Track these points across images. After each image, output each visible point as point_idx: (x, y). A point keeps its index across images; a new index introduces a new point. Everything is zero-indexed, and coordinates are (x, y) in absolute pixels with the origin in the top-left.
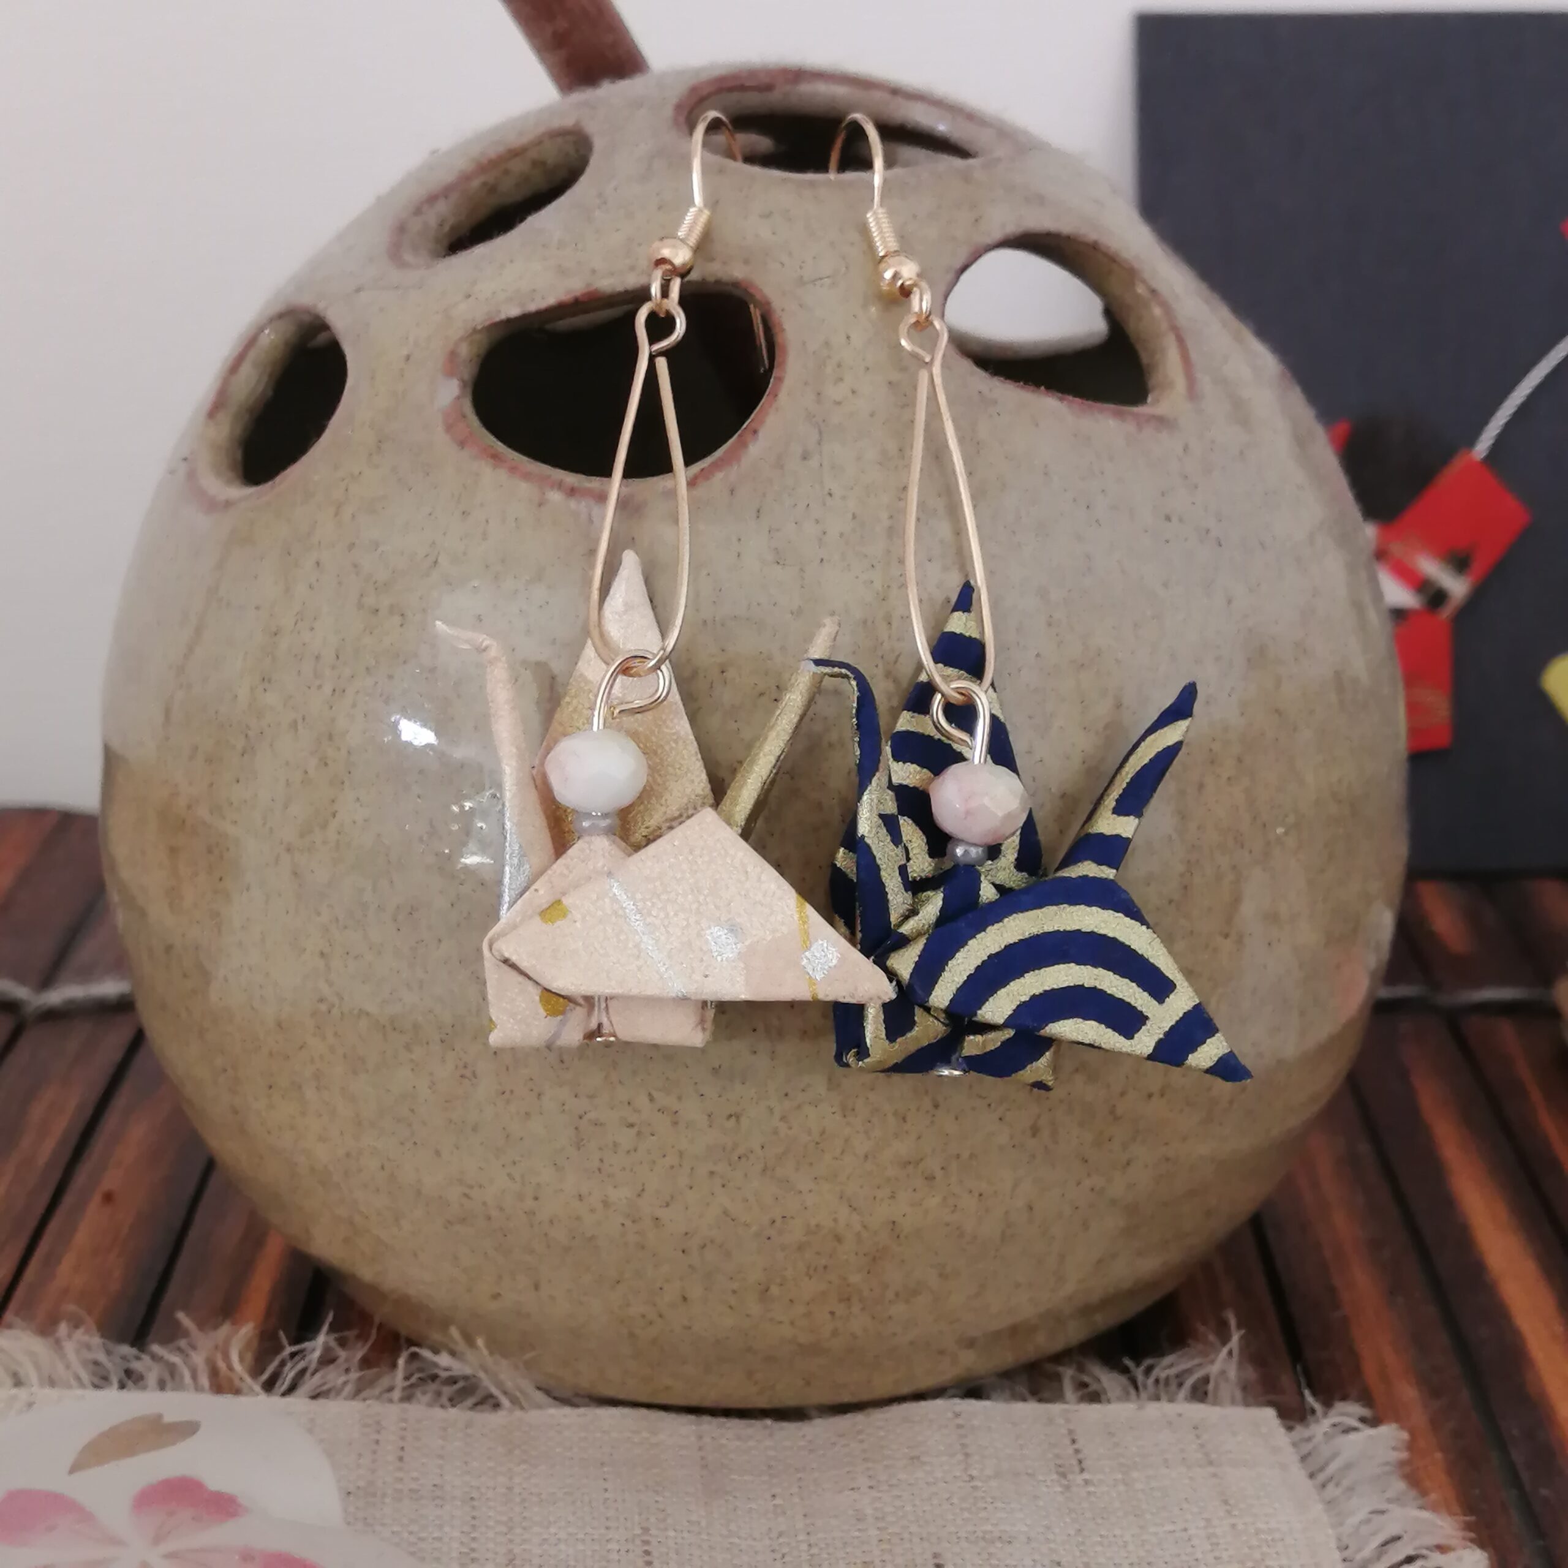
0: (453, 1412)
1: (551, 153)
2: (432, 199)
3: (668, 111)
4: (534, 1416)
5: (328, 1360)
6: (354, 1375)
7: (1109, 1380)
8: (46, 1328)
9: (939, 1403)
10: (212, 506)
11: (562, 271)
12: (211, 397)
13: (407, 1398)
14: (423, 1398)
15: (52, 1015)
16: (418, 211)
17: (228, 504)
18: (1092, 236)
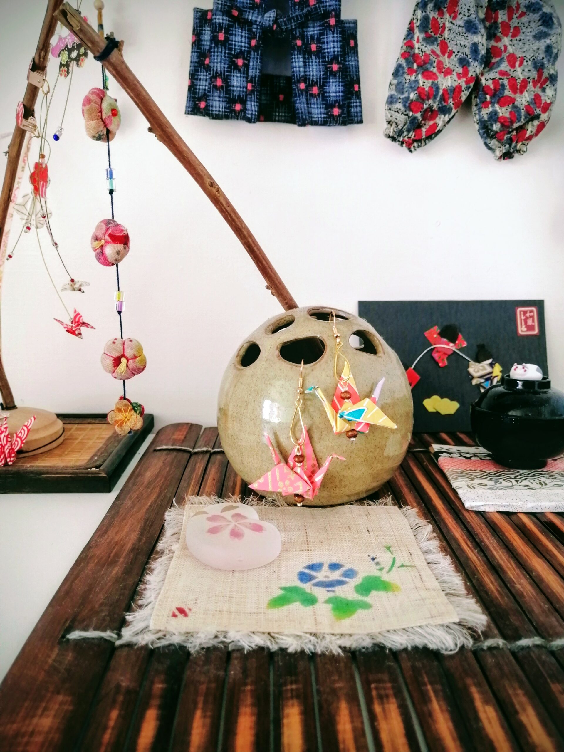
0: (272, 508)
1: (287, 319)
2: (270, 325)
3: (306, 312)
4: (285, 508)
5: (252, 500)
6: (256, 502)
7: (371, 503)
8: (209, 495)
9: (347, 506)
10: (239, 370)
11: (293, 335)
12: (236, 355)
13: (265, 505)
14: (267, 505)
15: (196, 453)
16: (268, 327)
17: (242, 369)
18: (368, 330)
